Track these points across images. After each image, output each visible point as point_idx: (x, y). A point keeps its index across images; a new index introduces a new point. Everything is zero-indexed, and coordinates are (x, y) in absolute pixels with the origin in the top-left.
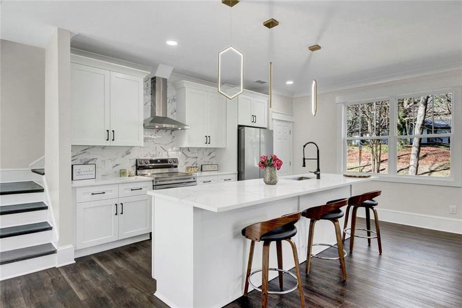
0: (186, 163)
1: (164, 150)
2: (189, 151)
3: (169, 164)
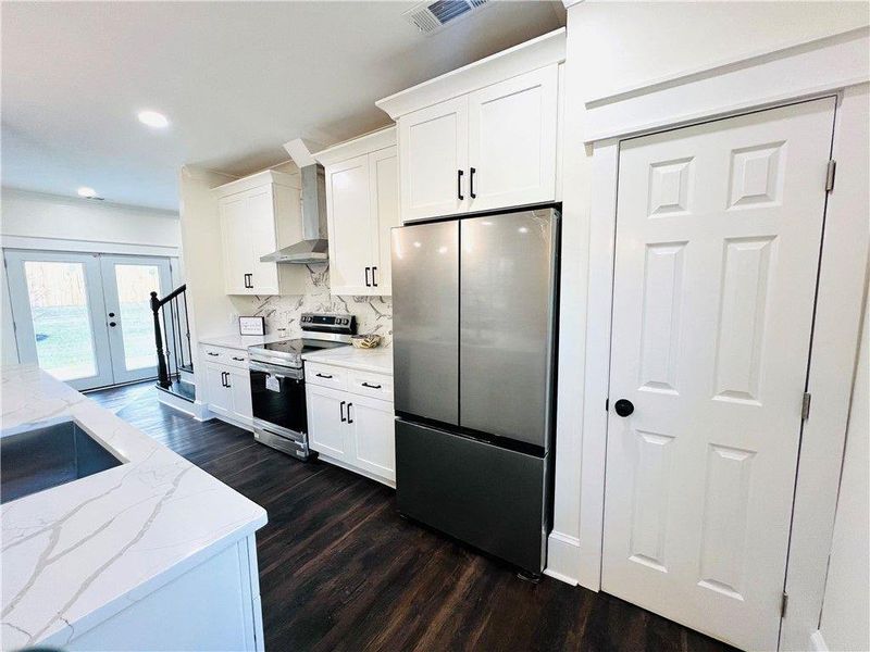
0: (378, 327)
1: (340, 298)
2: (382, 302)
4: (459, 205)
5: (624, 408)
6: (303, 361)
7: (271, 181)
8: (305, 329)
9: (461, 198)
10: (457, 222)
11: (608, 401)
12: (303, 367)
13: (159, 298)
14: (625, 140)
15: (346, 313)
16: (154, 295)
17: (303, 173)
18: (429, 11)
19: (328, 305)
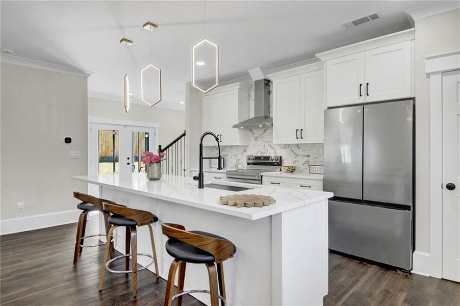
0: (295, 162)
1: (271, 147)
2: (298, 148)
3: (270, 161)
4: (359, 99)
5: (451, 187)
6: (262, 176)
7: (239, 87)
8: (248, 164)
9: (361, 95)
10: (362, 106)
11: (442, 184)
12: (262, 179)
13: (162, 148)
14: (444, 73)
15: (275, 155)
16: (160, 146)
17: (255, 83)
18: (352, 24)
19: (264, 150)
